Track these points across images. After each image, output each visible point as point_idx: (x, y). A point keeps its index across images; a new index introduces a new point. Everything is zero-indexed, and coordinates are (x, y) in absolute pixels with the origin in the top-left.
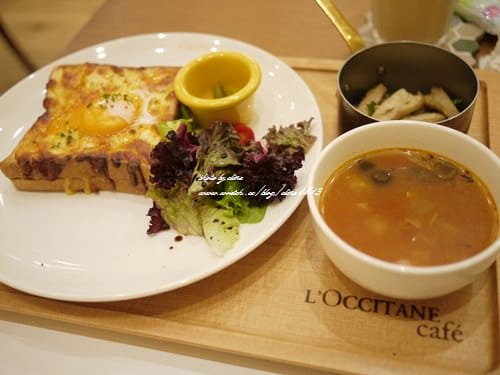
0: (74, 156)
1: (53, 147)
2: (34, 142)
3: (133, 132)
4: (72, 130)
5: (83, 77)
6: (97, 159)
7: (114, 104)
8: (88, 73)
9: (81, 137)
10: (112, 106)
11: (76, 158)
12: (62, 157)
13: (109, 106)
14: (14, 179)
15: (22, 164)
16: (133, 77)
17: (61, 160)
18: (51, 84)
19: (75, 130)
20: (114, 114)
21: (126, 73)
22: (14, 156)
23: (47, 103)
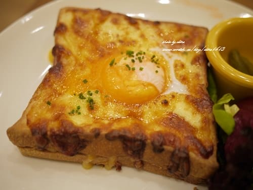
0: (104, 132)
1: (72, 113)
2: (49, 103)
3: (166, 103)
4: (92, 92)
5: (97, 25)
6: (132, 140)
7: (141, 65)
8: (102, 21)
9: (105, 103)
10: (141, 69)
11: (107, 136)
12: (88, 131)
13: (137, 69)
14: (22, 147)
15: (38, 136)
16: (150, 32)
17: (87, 136)
18: (60, 29)
19: (97, 92)
20: (144, 79)
21: (142, 26)
22: (25, 121)
23: (58, 52)
